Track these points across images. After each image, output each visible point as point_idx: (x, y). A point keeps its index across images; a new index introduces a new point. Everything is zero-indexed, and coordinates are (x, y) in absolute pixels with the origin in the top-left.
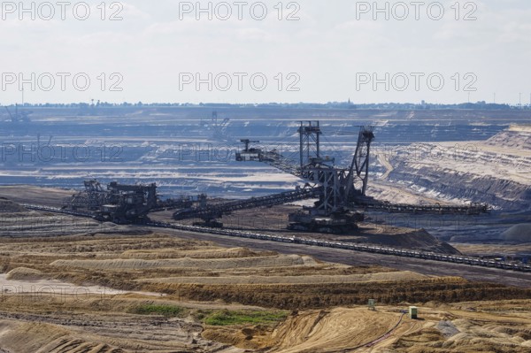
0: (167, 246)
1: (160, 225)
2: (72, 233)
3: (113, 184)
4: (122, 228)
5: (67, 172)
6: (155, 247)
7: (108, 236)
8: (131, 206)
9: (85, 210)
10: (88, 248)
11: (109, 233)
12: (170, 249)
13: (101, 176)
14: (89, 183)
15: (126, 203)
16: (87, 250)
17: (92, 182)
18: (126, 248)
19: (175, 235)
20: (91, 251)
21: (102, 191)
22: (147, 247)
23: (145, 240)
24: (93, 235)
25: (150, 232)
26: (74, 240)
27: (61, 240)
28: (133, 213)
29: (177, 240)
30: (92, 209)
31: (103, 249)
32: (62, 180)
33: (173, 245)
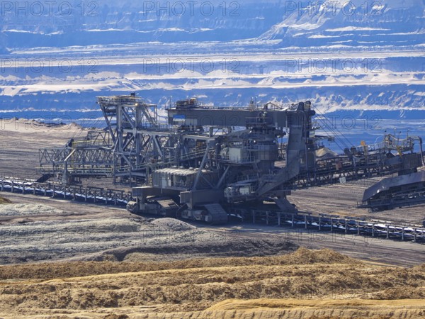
0: (337, 286)
1: (326, 225)
2: (60, 253)
3: (186, 108)
4: (207, 235)
5: (59, 73)
6: (304, 291)
7: (163, 259)
8: (238, 172)
9: (106, 184)
10: (105, 295)
11: (168, 250)
12: (345, 297)
13: (159, 82)
14: (114, 105)
15: (225, 163)
16: (102, 303)
17: (123, 101)
18: (215, 294)
19: (370, 253)
20: (113, 304)
21: (154, 127)
22: (277, 291)
23: (274, 270)
24: (120, 256)
25: (289, 246)
26: (65, 272)
27: (27, 275)
28: (245, 191)
29: (369, 268)
30: (125, 181)
31: (147, 297)
32: (43, 98)
33: (355, 284)
